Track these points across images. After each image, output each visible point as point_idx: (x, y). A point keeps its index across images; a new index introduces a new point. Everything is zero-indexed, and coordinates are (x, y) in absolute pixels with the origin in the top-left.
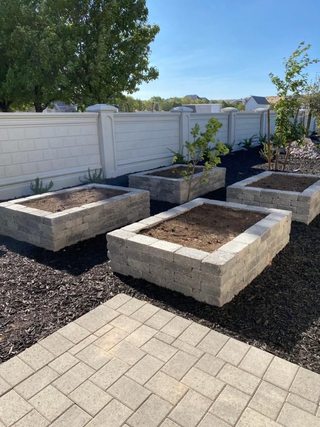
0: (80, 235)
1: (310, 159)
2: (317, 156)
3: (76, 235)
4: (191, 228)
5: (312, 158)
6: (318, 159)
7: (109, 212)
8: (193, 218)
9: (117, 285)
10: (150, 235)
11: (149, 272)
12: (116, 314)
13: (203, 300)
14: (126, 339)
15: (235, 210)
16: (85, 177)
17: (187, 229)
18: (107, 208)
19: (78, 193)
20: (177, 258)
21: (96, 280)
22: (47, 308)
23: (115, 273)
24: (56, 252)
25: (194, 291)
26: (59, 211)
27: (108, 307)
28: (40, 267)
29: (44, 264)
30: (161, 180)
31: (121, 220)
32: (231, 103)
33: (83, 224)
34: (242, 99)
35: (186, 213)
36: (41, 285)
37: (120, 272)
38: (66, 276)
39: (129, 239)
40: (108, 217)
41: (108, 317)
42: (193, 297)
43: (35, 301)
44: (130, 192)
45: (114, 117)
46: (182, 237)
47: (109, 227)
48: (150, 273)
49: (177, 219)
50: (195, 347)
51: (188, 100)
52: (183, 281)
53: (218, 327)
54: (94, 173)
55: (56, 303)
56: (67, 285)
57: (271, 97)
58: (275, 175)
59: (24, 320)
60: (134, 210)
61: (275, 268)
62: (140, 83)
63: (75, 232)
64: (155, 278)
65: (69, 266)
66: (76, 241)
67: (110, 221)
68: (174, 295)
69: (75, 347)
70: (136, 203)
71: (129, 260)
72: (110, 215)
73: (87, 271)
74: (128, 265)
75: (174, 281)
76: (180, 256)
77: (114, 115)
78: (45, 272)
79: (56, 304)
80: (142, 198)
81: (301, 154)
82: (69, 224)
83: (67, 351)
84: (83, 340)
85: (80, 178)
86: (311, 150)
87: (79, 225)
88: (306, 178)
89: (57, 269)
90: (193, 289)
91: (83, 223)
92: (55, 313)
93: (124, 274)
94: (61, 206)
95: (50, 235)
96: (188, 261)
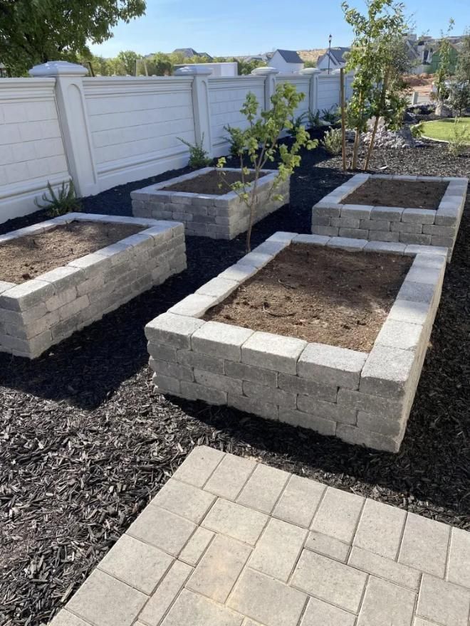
0: (75, 320)
1: (394, 148)
2: (403, 143)
3: (68, 322)
4: (295, 297)
5: (396, 146)
6: (405, 148)
7: (121, 269)
8: (289, 275)
9: (182, 425)
10: (228, 319)
11: (242, 393)
12: (207, 499)
13: (359, 442)
14: (250, 561)
15: (350, 251)
16: (45, 198)
17: (288, 298)
18: (117, 263)
19: (50, 234)
20: (306, 370)
21: (136, 414)
22: (53, 498)
23: (168, 397)
24: (36, 360)
25: (342, 426)
26: (26, 277)
27: (184, 482)
28: (11, 397)
29: (18, 389)
30: (193, 199)
31: (142, 281)
32: (245, 61)
33: (78, 299)
34: (260, 55)
35: (270, 265)
36: (26, 441)
37: (178, 395)
38: (71, 412)
39: (195, 335)
40: (119, 280)
41: (193, 508)
42: (339, 436)
43: (24, 484)
44: (148, 227)
45: (84, 86)
46: (288, 318)
47: (124, 296)
48: (244, 395)
49: (261, 280)
50: (396, 560)
51: (180, 56)
52: (318, 409)
53: (413, 501)
54: (61, 189)
55: (71, 483)
56: (81, 436)
57: (303, 51)
58: (374, 180)
59: (12, 541)
60: (161, 259)
61: (441, 351)
62: (113, 22)
63: (66, 316)
64: (256, 404)
65: (70, 388)
66: (70, 333)
67: (125, 286)
68: (301, 435)
69: (151, 601)
70: (165, 247)
71: (197, 373)
72: (124, 275)
73: (110, 397)
74: (195, 381)
75: (297, 409)
76: (313, 365)
77: (83, 82)
78: (25, 407)
79: (70, 486)
80: (173, 236)
81: (379, 141)
82: (53, 303)
83: (136, 619)
84: (161, 580)
85: (36, 200)
86: (394, 135)
87: (72, 301)
88: (423, 182)
89: (48, 398)
90: (337, 423)
91: (77, 297)
92: (76, 512)
93: (188, 397)
94: (26, 265)
95: (20, 329)
96: (330, 375)
